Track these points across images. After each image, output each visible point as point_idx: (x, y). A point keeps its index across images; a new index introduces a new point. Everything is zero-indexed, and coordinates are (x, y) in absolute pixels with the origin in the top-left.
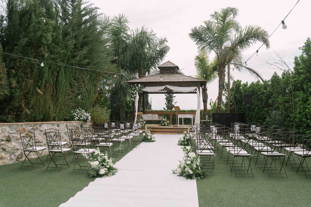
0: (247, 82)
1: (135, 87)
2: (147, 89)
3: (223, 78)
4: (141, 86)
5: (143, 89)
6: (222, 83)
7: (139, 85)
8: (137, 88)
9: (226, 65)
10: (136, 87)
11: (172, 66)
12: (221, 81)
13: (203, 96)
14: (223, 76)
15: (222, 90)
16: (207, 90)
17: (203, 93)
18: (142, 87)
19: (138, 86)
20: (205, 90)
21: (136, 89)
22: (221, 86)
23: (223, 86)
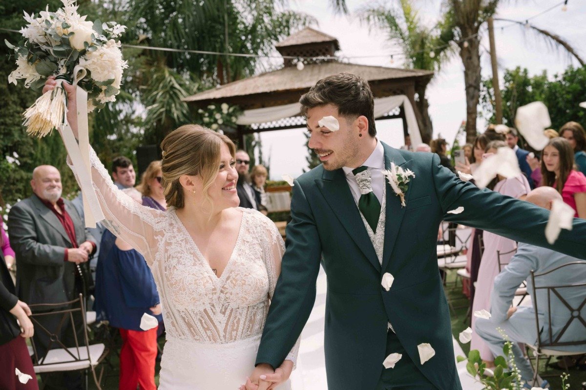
0: (545, 72)
1: (211, 115)
2: (250, 118)
3: (476, 63)
4: (231, 110)
5: (236, 117)
6: (474, 78)
7: (225, 107)
8: (218, 116)
9: (480, 23)
10: (215, 113)
11: (319, 39)
12: (470, 73)
13: (420, 123)
14: (475, 58)
15: (475, 101)
16: (427, 106)
17: (419, 114)
18: (234, 111)
19: (219, 110)
20: (421, 107)
21: (216, 121)
22: (471, 90)
23: (477, 88)
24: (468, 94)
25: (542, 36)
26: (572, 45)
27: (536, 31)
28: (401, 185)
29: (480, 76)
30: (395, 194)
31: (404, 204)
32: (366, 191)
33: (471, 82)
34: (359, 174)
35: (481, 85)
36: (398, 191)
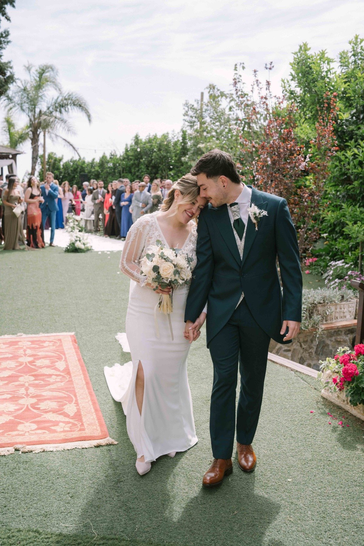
0: (63, 156)
3: (37, 148)
6: (36, 154)
12: (34, 152)
14: (37, 146)
15: (35, 164)
22: (34, 159)
23: (37, 159)
24: (33, 160)
25: (64, 141)
26: (75, 146)
27: (62, 139)
28: (256, 218)
29: (38, 154)
30: (252, 222)
31: (257, 229)
32: (237, 218)
33: (35, 156)
34: (233, 207)
35: (38, 158)
36: (254, 221)
